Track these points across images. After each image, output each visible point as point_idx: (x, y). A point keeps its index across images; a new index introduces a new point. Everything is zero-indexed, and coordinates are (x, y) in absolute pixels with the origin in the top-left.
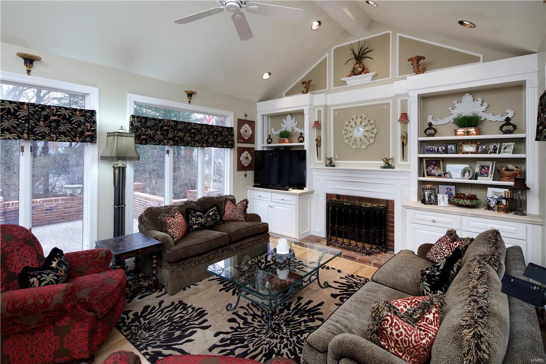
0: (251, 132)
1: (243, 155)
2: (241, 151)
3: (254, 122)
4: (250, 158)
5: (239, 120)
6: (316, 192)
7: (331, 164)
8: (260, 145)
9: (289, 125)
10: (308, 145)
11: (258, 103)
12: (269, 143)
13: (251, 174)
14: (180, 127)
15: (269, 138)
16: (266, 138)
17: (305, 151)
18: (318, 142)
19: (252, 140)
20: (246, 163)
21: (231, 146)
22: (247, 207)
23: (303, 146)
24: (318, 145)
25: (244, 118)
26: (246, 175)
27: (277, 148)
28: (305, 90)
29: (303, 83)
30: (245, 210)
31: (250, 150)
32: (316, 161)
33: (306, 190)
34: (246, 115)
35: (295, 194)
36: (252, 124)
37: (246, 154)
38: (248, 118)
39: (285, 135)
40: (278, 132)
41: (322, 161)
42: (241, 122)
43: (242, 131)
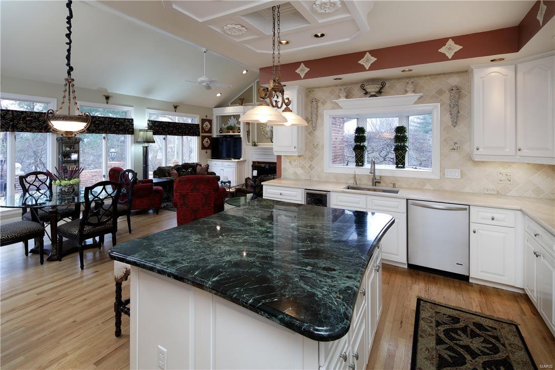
0: (209, 126)
1: (205, 140)
2: (203, 138)
3: (211, 120)
4: (209, 142)
5: (202, 119)
6: (247, 161)
7: (255, 145)
8: (215, 134)
9: (232, 122)
10: (242, 134)
11: (214, 109)
12: (221, 133)
13: (209, 151)
14: (171, 125)
15: (221, 129)
16: (219, 130)
17: (241, 138)
18: (248, 132)
19: (210, 131)
20: (206, 145)
21: (198, 135)
22: (208, 168)
23: (240, 135)
24: (248, 135)
25: (205, 118)
26: (206, 152)
27: (225, 136)
28: (241, 103)
29: (240, 99)
30: (207, 170)
31: (209, 137)
32: (248, 143)
33: (241, 159)
34: (206, 116)
35: (234, 162)
36: (210, 121)
37: (206, 139)
38: (208, 118)
39: (231, 128)
40: (226, 126)
41: (250, 143)
42: (203, 121)
43: (204, 126)
